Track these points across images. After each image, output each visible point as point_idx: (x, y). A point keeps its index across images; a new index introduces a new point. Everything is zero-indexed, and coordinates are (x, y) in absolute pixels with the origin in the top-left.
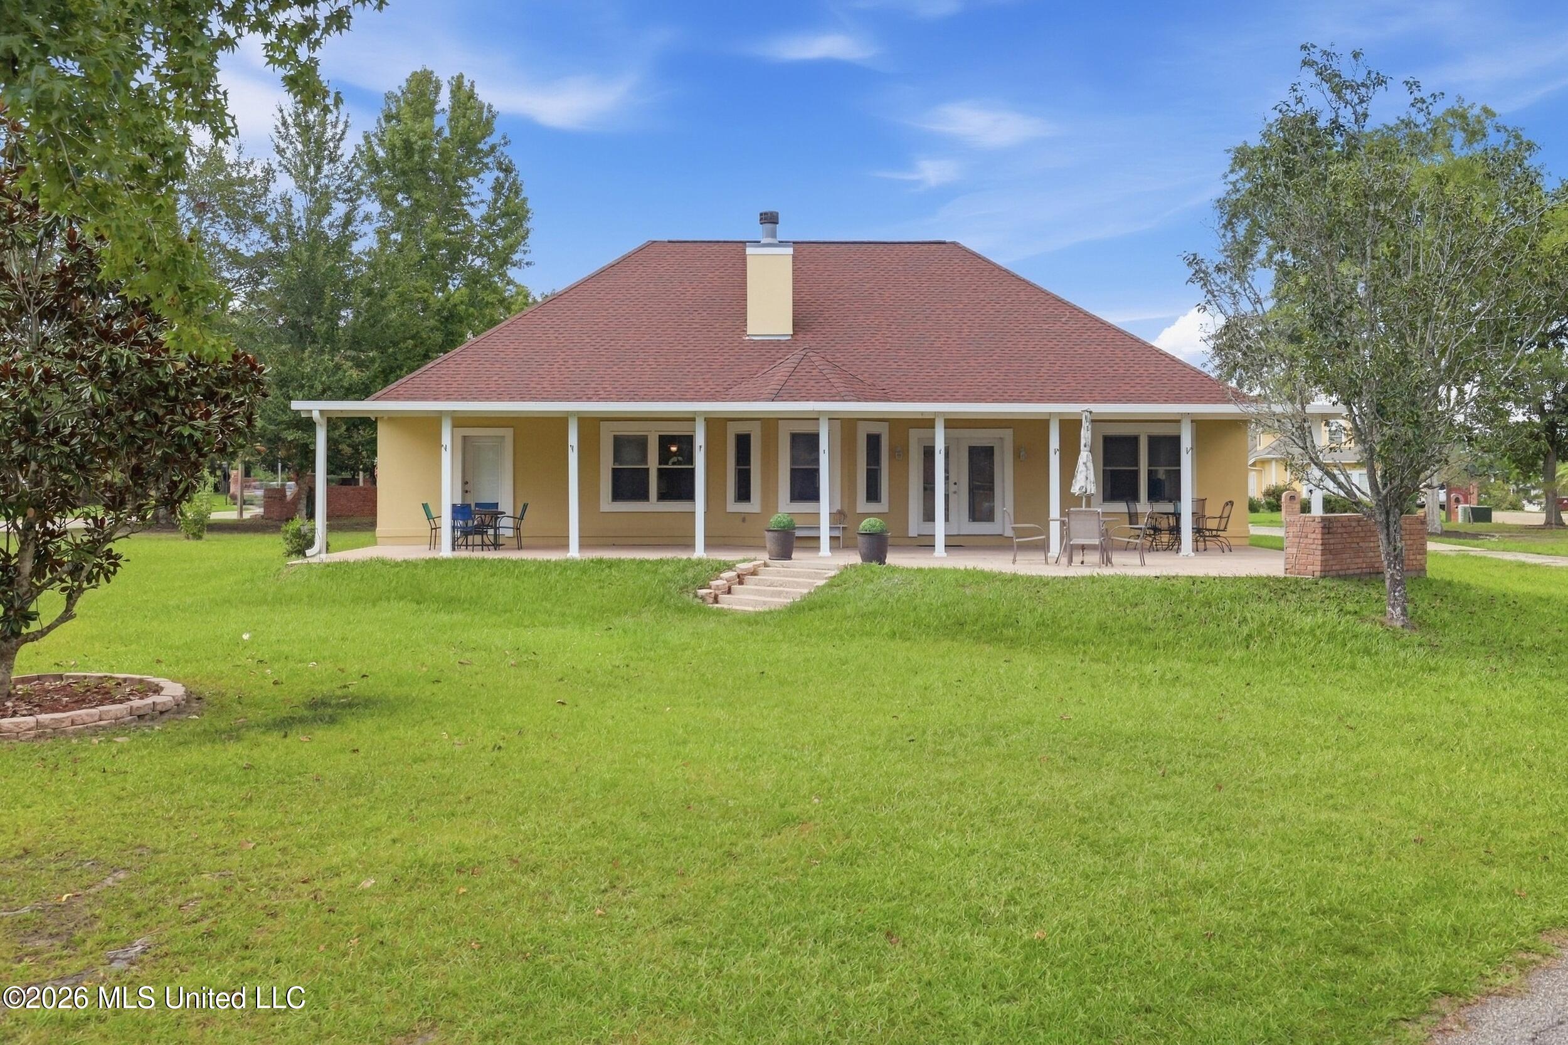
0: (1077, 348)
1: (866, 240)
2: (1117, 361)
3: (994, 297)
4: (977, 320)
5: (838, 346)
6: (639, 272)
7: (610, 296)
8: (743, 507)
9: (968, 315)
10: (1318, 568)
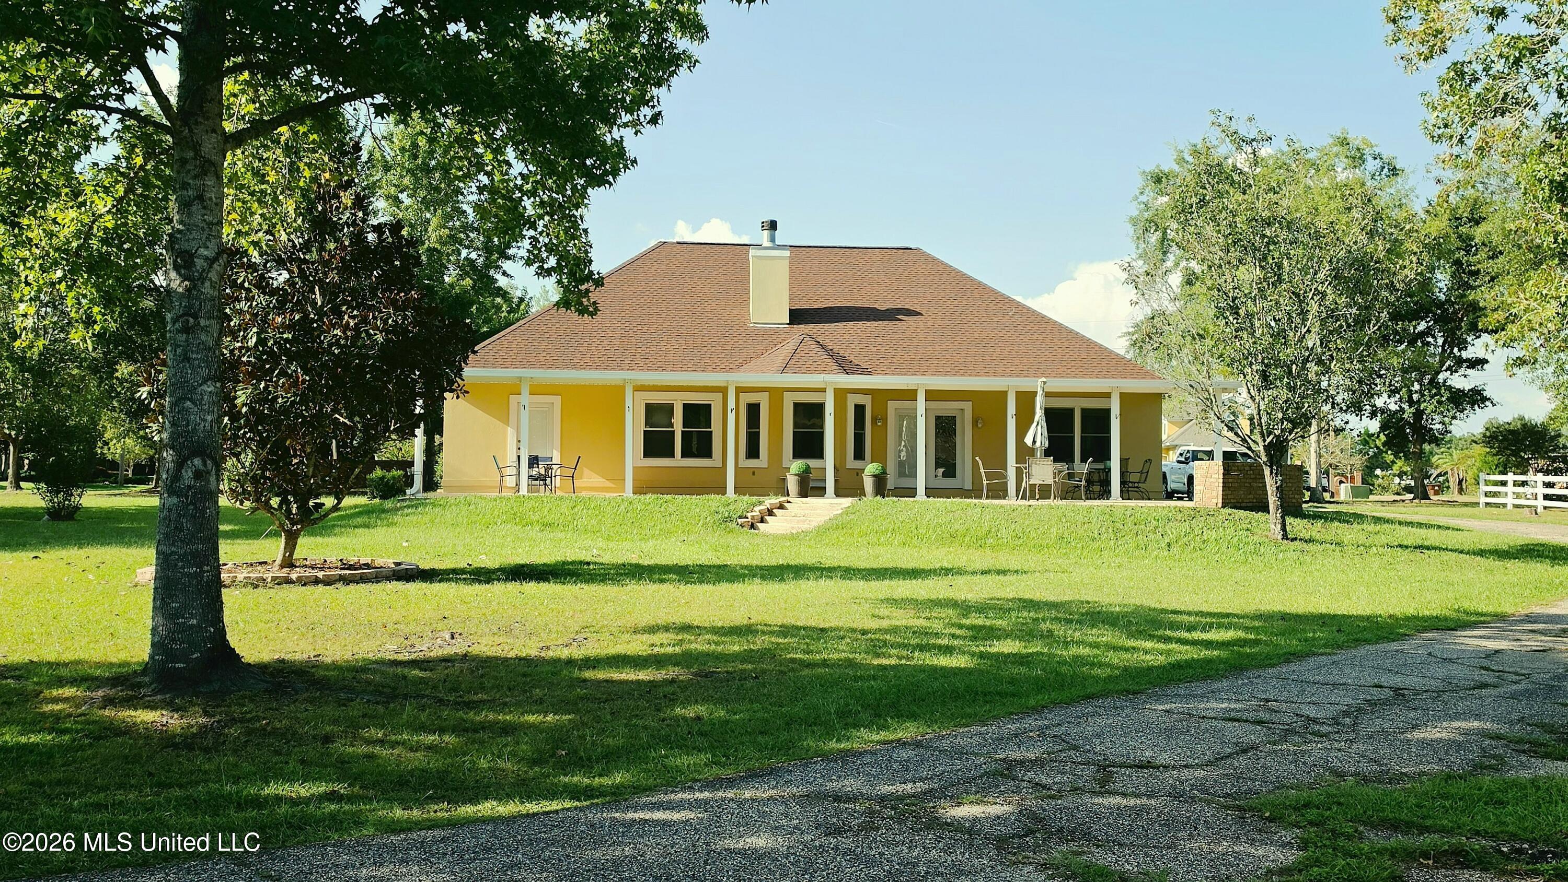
0: (1022, 337)
1: (843, 245)
2: (1056, 348)
3: (953, 295)
4: (940, 314)
5: (827, 333)
6: (654, 268)
7: (632, 288)
8: (753, 463)
9: (932, 309)
10: (1220, 501)
